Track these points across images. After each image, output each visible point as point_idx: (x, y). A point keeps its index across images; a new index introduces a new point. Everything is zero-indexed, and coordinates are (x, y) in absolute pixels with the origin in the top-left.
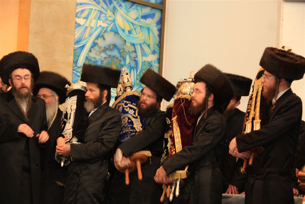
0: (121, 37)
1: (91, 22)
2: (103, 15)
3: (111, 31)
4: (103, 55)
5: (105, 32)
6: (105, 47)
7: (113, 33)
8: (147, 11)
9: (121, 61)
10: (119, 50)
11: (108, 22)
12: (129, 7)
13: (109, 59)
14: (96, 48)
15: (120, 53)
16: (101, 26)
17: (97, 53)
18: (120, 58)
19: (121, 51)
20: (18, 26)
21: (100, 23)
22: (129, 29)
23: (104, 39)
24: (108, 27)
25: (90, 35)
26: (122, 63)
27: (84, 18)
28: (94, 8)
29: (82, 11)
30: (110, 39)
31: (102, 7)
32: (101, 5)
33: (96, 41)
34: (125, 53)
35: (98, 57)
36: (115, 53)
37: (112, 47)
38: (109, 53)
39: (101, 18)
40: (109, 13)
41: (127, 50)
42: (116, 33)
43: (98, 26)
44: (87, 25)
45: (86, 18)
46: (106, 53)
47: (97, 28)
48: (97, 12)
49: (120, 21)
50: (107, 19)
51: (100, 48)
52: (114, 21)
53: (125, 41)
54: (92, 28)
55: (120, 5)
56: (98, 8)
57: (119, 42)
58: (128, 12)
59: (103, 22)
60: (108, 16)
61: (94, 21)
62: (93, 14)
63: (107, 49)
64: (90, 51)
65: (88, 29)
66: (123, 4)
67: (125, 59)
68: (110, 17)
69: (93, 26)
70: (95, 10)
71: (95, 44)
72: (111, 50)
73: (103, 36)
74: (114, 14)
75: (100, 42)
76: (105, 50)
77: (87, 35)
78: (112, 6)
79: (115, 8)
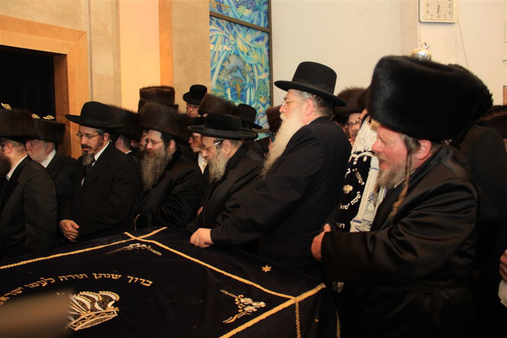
0: (242, 59)
1: (218, 48)
2: (227, 40)
3: (234, 54)
4: (230, 77)
5: (230, 55)
6: (230, 70)
7: (235, 56)
8: (258, 34)
9: (243, 80)
10: (241, 71)
11: (231, 46)
12: (246, 31)
13: (234, 81)
14: (224, 71)
15: (242, 74)
16: (226, 50)
17: (225, 75)
18: (242, 79)
19: (243, 72)
20: (160, 56)
21: (225, 47)
22: (247, 51)
23: (229, 62)
24: (231, 51)
25: (219, 59)
26: (244, 83)
27: (213, 44)
28: (220, 34)
29: (211, 37)
30: (234, 61)
31: (226, 32)
32: (225, 30)
33: (223, 65)
34: (246, 74)
35: (226, 79)
36: (238, 74)
37: (235, 69)
38: (234, 74)
39: (226, 43)
40: (231, 38)
41: (246, 71)
42: (238, 55)
43: (224, 50)
44: (215, 50)
45: (214, 43)
46: (231, 75)
47: (223, 52)
48: (222, 37)
49: (240, 45)
50: (230, 44)
51: (227, 70)
52: (235, 45)
53: (245, 62)
54: (219, 52)
55: (239, 30)
56: (223, 33)
57: (240, 64)
58: (245, 36)
59: (228, 46)
60: (231, 40)
61: (221, 45)
62: (220, 39)
63: (232, 71)
64: (219, 74)
65: (217, 54)
66: (241, 29)
67: (246, 79)
68: (232, 41)
69: (220, 50)
70: (221, 35)
71: (223, 67)
72: (235, 71)
73: (228, 59)
74: (235, 38)
75: (226, 65)
76: (231, 72)
77: (216, 59)
78: (233, 30)
79: (235, 33)
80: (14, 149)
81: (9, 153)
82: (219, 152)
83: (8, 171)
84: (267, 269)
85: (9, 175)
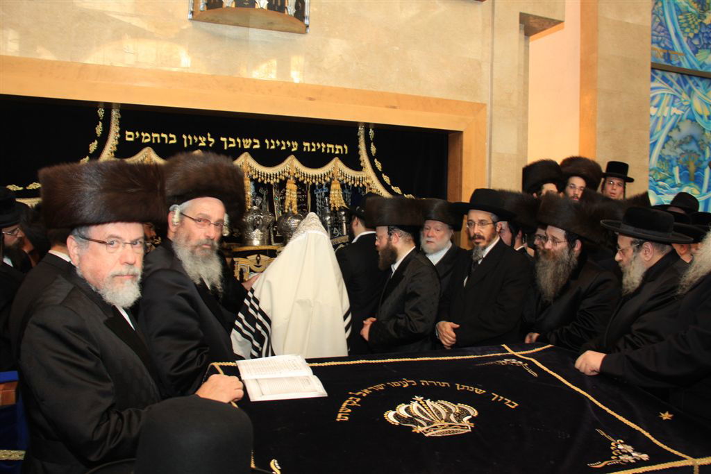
0: (699, 125)
1: (663, 111)
2: (677, 100)
3: (687, 119)
4: (679, 151)
5: (680, 120)
6: (681, 141)
7: (689, 121)
9: (699, 155)
10: (697, 142)
11: (683, 108)
12: (707, 85)
13: (686, 156)
14: (671, 142)
15: (698, 146)
16: (675, 114)
17: (672, 149)
18: (698, 153)
19: (700, 143)
20: (580, 126)
21: (674, 110)
22: (708, 114)
23: (679, 130)
24: (683, 114)
25: (663, 127)
26: (701, 158)
27: (655, 107)
28: (666, 92)
29: (653, 98)
30: (686, 128)
31: (676, 90)
32: (674, 87)
33: (670, 135)
34: (704, 146)
35: (673, 154)
36: (693, 147)
37: (688, 139)
38: (685, 147)
39: (676, 104)
40: (684, 96)
41: (706, 142)
42: (693, 120)
43: (672, 114)
44: (659, 115)
45: (657, 106)
46: (682, 148)
47: (671, 117)
48: (669, 96)
49: (697, 106)
50: (682, 105)
51: (675, 142)
52: (690, 106)
53: (704, 129)
54: (664, 117)
55: (697, 85)
56: (671, 91)
57: (696, 132)
58: (707, 92)
59: (678, 109)
60: (683, 100)
61: (667, 108)
62: (666, 100)
63: (683, 142)
64: (663, 147)
65: (661, 120)
66: (700, 83)
67: (704, 153)
68: (685, 101)
69: (665, 115)
70: (668, 94)
71: (668, 138)
72: (688, 143)
73: (678, 127)
74: (690, 96)
75: (675, 134)
76: (681, 144)
77: (659, 127)
78: (688, 86)
79: (690, 90)
80: (401, 238)
81: (396, 243)
82: (635, 257)
83: (394, 262)
84: (666, 416)
85: (395, 267)
